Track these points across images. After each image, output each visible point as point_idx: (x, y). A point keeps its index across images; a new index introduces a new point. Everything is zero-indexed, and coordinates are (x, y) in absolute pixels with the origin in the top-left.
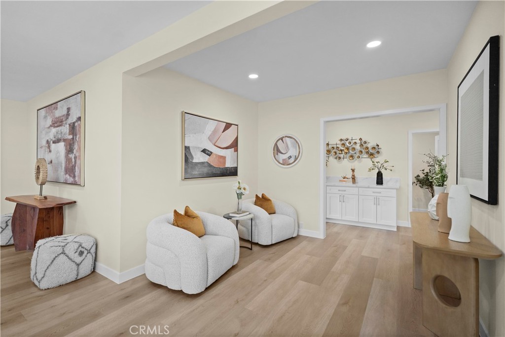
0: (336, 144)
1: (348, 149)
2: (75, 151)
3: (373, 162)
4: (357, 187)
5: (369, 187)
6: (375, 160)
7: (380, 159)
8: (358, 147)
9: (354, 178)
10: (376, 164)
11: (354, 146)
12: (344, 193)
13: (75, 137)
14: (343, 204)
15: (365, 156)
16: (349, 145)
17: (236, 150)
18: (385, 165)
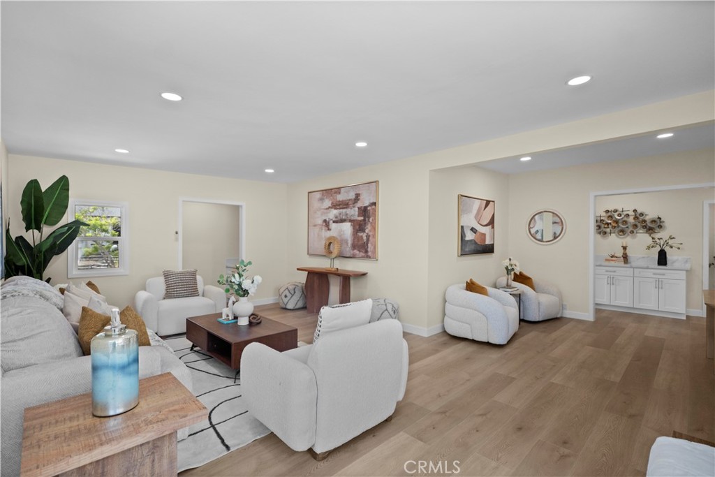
0: (600, 216)
1: (617, 222)
2: (367, 231)
3: (653, 238)
4: (631, 267)
5: (648, 268)
6: (657, 236)
7: (662, 235)
8: (631, 220)
9: (625, 258)
10: (658, 241)
11: (625, 219)
12: (614, 274)
13: (367, 219)
14: (613, 287)
15: (641, 231)
16: (618, 218)
17: (493, 227)
18: (671, 242)
